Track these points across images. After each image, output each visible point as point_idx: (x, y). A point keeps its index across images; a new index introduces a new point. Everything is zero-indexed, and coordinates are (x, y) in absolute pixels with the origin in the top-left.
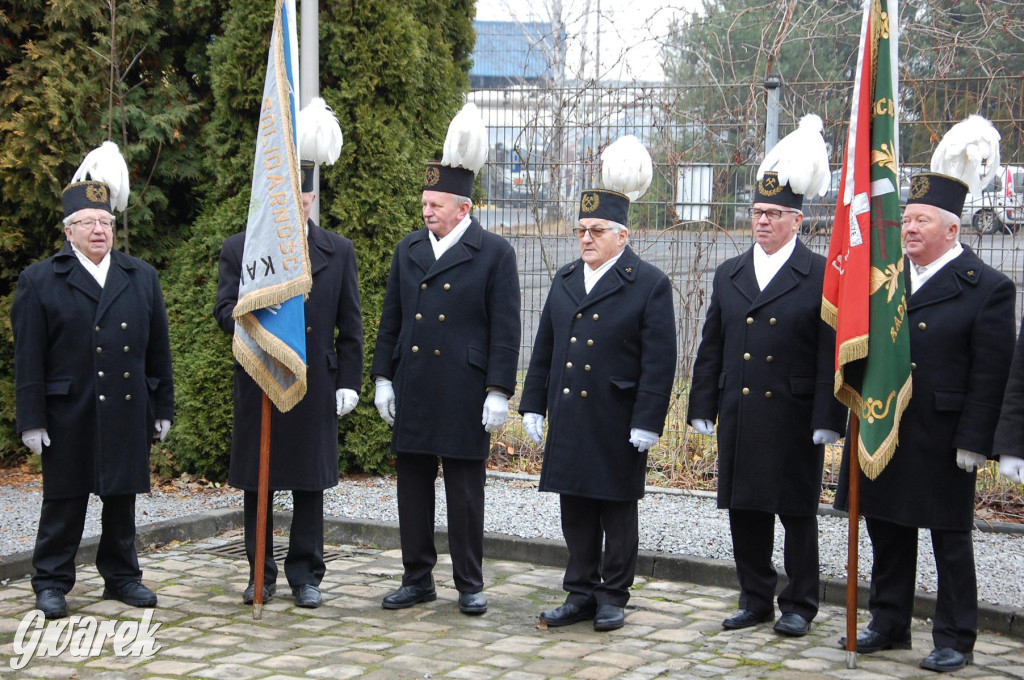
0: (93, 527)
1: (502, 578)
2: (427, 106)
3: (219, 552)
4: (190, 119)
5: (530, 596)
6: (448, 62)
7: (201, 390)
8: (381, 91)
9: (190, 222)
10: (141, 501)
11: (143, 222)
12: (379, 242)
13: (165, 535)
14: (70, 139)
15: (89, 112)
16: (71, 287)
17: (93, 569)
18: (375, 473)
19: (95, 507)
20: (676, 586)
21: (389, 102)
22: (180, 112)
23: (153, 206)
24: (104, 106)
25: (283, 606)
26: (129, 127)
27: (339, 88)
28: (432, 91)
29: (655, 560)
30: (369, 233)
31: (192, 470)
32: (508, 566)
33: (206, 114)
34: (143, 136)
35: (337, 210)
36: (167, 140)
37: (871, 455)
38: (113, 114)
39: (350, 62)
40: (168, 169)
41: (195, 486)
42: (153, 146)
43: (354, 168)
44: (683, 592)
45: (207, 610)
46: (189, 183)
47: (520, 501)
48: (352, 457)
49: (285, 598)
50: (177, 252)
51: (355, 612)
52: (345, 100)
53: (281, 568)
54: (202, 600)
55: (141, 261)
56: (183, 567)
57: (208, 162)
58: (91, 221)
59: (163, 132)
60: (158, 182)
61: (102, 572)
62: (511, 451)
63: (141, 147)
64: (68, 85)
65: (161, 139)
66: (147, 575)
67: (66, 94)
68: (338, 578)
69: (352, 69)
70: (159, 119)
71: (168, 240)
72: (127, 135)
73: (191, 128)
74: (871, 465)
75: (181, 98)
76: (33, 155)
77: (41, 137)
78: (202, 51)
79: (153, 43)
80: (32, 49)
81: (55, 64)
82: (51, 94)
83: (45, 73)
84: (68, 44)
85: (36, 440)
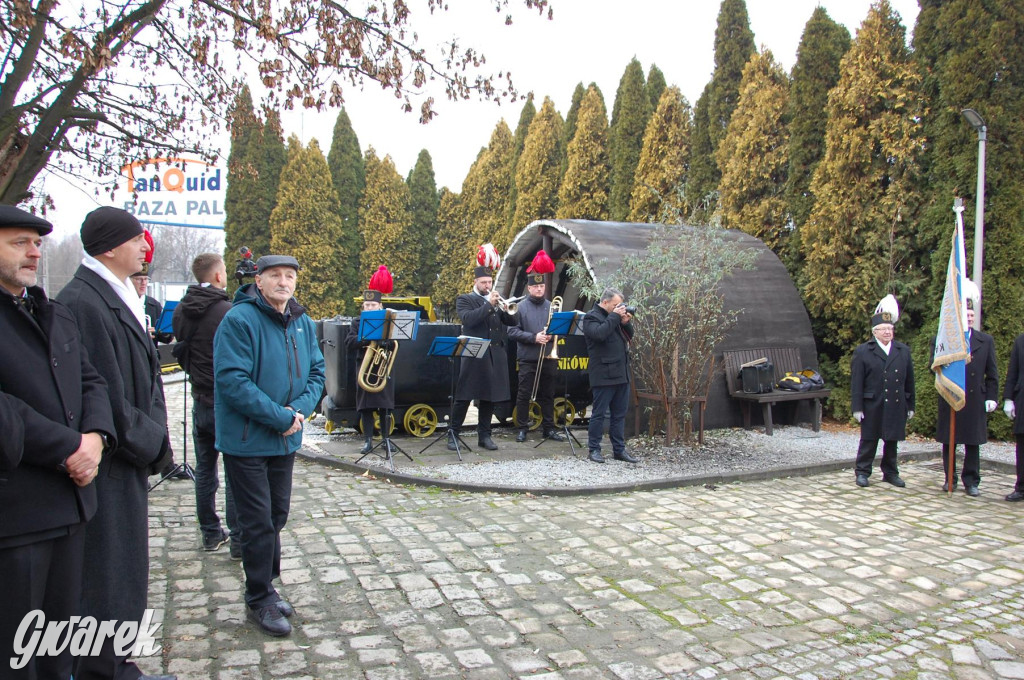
0: (880, 452)
3: (930, 467)
4: (922, 285)
7: (923, 398)
8: (1012, 271)
9: (919, 328)
10: (900, 445)
11: (900, 327)
12: (1008, 337)
13: (907, 458)
15: (880, 283)
16: (875, 355)
17: (879, 469)
19: (881, 443)
21: (1015, 276)
22: (917, 282)
23: (904, 321)
24: (886, 281)
26: (896, 289)
30: (1004, 333)
31: (917, 432)
33: (929, 283)
34: (902, 292)
35: (989, 323)
36: (912, 294)
38: (889, 283)
39: (997, 259)
40: (912, 306)
41: (918, 438)
42: (905, 296)
43: (997, 305)
46: (919, 311)
50: (914, 340)
52: (994, 275)
53: (960, 478)
55: (900, 342)
57: (929, 303)
58: (884, 329)
59: (910, 290)
60: (907, 311)
61: (883, 470)
63: (901, 297)
64: (872, 273)
65: (909, 293)
66: (901, 474)
69: (998, 262)
70: (909, 285)
71: (909, 335)
72: (896, 292)
73: (922, 289)
75: (918, 277)
76: (857, 301)
77: (860, 293)
78: (928, 257)
79: (907, 254)
80: (858, 259)
81: (867, 265)
82: (865, 276)
83: (863, 268)
84: (872, 256)
85: (859, 416)
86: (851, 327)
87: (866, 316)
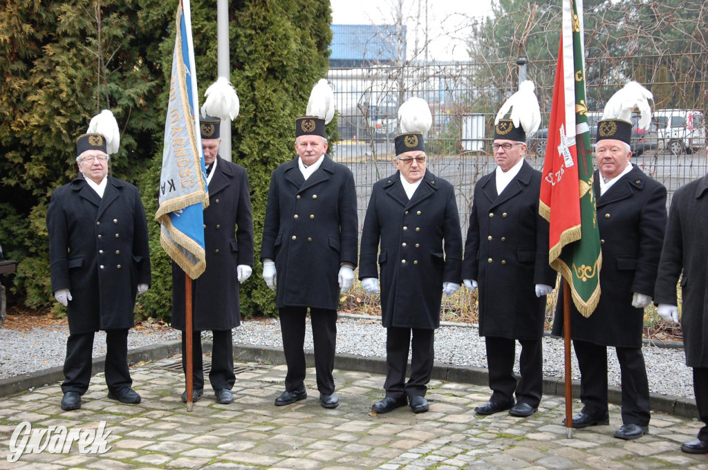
1: (349, 383)
2: (301, 80)
3: (169, 368)
4: (149, 91)
5: (367, 394)
6: (314, 51)
7: (159, 264)
8: (271, 71)
9: (150, 157)
11: (121, 157)
12: (271, 168)
13: (140, 356)
14: (74, 106)
15: (85, 88)
16: (82, 198)
18: (271, 316)
20: (461, 386)
21: (276, 78)
22: (143, 87)
23: (126, 147)
24: (95, 84)
25: (207, 403)
26: (111, 97)
27: (244, 70)
28: (304, 70)
29: (448, 369)
30: (265, 162)
31: (154, 316)
32: (354, 374)
33: (159, 88)
34: (120, 102)
35: (244, 148)
36: (135, 105)
37: (586, 301)
38: (100, 89)
39: (251, 53)
40: (136, 123)
41: (157, 325)
42: (126, 109)
43: (254, 120)
44: (465, 390)
45: (159, 406)
46: (150, 132)
47: (363, 332)
48: (256, 306)
49: (209, 398)
50: (142, 176)
51: (254, 406)
52: (247, 77)
53: (207, 379)
54: (156, 400)
56: (146, 378)
57: (161, 118)
58: (92, 158)
59: (133, 100)
60: (129, 132)
62: (359, 300)
63: (119, 110)
64: (72, 71)
65: (131, 104)
67: (71, 77)
68: (244, 384)
69: (252, 57)
70: (130, 92)
71: (136, 169)
72: (112, 102)
73: (150, 97)
74: (586, 308)
75: (144, 78)
76: (51, 116)
77: (56, 104)
78: (156, 48)
79: (126, 43)
80: (49, 49)
81: (64, 58)
82: (62, 77)
83: (58, 64)
84: (72, 45)
85: (63, 297)
86: (46, 159)
87: (68, 140)
